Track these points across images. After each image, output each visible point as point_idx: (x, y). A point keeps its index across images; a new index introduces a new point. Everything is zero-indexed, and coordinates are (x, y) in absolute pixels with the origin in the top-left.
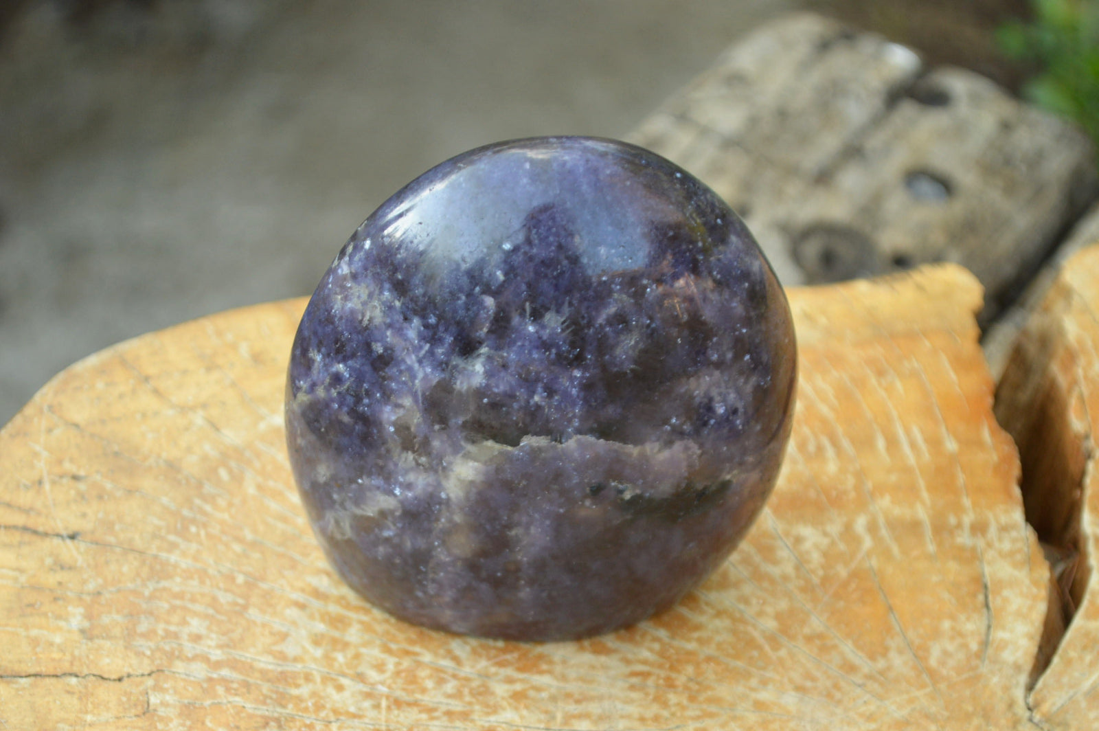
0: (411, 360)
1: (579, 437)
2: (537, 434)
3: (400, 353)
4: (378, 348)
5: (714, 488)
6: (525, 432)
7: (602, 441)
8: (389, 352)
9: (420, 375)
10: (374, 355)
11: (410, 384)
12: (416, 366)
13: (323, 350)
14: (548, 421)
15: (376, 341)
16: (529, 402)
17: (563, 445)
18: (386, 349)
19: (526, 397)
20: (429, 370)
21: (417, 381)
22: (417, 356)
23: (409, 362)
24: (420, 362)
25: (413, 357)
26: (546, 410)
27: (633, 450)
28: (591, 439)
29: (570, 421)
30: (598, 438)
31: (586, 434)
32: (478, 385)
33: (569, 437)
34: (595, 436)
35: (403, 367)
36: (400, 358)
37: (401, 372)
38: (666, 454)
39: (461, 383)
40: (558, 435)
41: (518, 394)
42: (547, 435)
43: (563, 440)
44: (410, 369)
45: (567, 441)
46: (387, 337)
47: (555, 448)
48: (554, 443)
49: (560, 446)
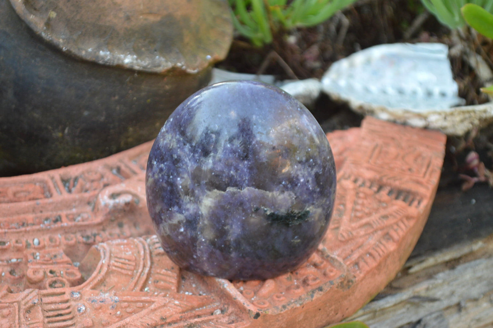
0: (187, 160)
1: (248, 188)
2: (233, 186)
3: (183, 157)
4: (175, 156)
5: (303, 213)
6: (228, 185)
7: (257, 190)
8: (179, 157)
9: (190, 165)
10: (174, 159)
11: (186, 169)
12: (188, 161)
13: (157, 160)
14: (236, 181)
15: (174, 154)
16: (229, 174)
17: (243, 191)
18: (178, 156)
19: (228, 172)
20: (193, 163)
21: (189, 168)
22: (188, 158)
23: (186, 160)
24: (190, 160)
25: (187, 158)
26: (235, 177)
27: (269, 194)
28: (252, 189)
29: (244, 181)
30: (255, 188)
31: (251, 186)
32: (210, 168)
33: (244, 188)
34: (254, 187)
35: (184, 163)
36: (183, 159)
37: (183, 164)
38: (281, 197)
39: (204, 167)
40: (240, 187)
41: (225, 171)
42: (236, 187)
43: (242, 189)
44: (186, 163)
45: (243, 189)
46: (178, 152)
47: (239, 192)
48: (239, 190)
49: (241, 191)
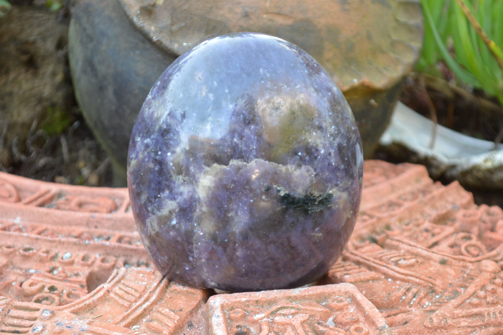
1: (257, 159)
2: (238, 158)
3: (173, 126)
4: (164, 126)
5: (324, 196)
6: (231, 157)
7: (267, 162)
8: (169, 127)
9: (183, 135)
10: (163, 130)
12: (180, 131)
13: (141, 135)
14: (241, 152)
16: (232, 142)
17: (250, 164)
18: (167, 126)
19: (230, 139)
20: (186, 132)
21: (181, 138)
23: (177, 129)
24: (182, 128)
25: (179, 127)
26: (240, 146)
27: (282, 168)
28: (261, 161)
29: (251, 151)
30: (266, 160)
31: (259, 158)
32: (208, 136)
33: (252, 160)
34: (264, 159)
35: (175, 133)
36: (173, 129)
37: (174, 135)
38: (297, 173)
39: (201, 134)
40: (247, 158)
41: (227, 138)
42: (241, 159)
43: (249, 162)
44: (178, 133)
45: (251, 162)
46: (167, 120)
47: (245, 166)
48: (245, 163)
49: (248, 164)
